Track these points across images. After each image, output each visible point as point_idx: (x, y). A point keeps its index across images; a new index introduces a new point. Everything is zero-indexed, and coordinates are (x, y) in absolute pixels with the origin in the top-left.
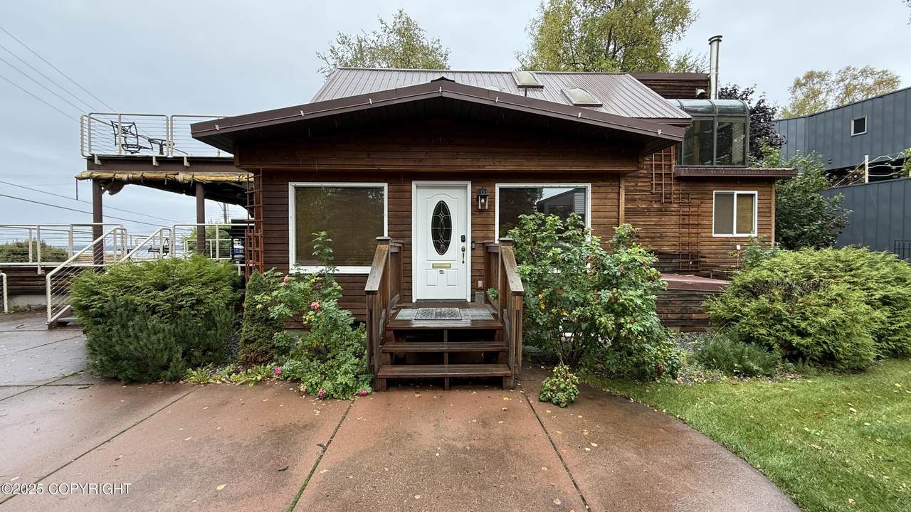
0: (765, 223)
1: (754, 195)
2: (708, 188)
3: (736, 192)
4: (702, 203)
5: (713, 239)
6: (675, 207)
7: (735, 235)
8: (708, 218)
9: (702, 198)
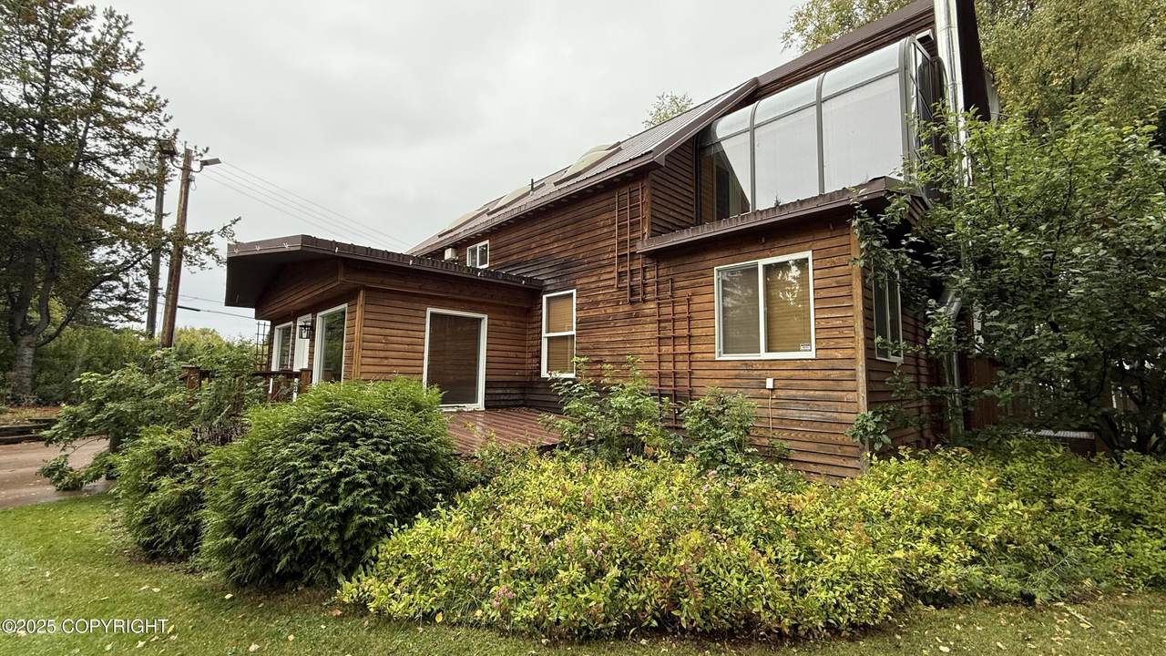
0: (838, 323)
1: (807, 260)
2: (704, 265)
3: (761, 263)
4: (693, 295)
5: (717, 366)
6: (651, 307)
7: (764, 355)
8: (706, 323)
9: (692, 286)
